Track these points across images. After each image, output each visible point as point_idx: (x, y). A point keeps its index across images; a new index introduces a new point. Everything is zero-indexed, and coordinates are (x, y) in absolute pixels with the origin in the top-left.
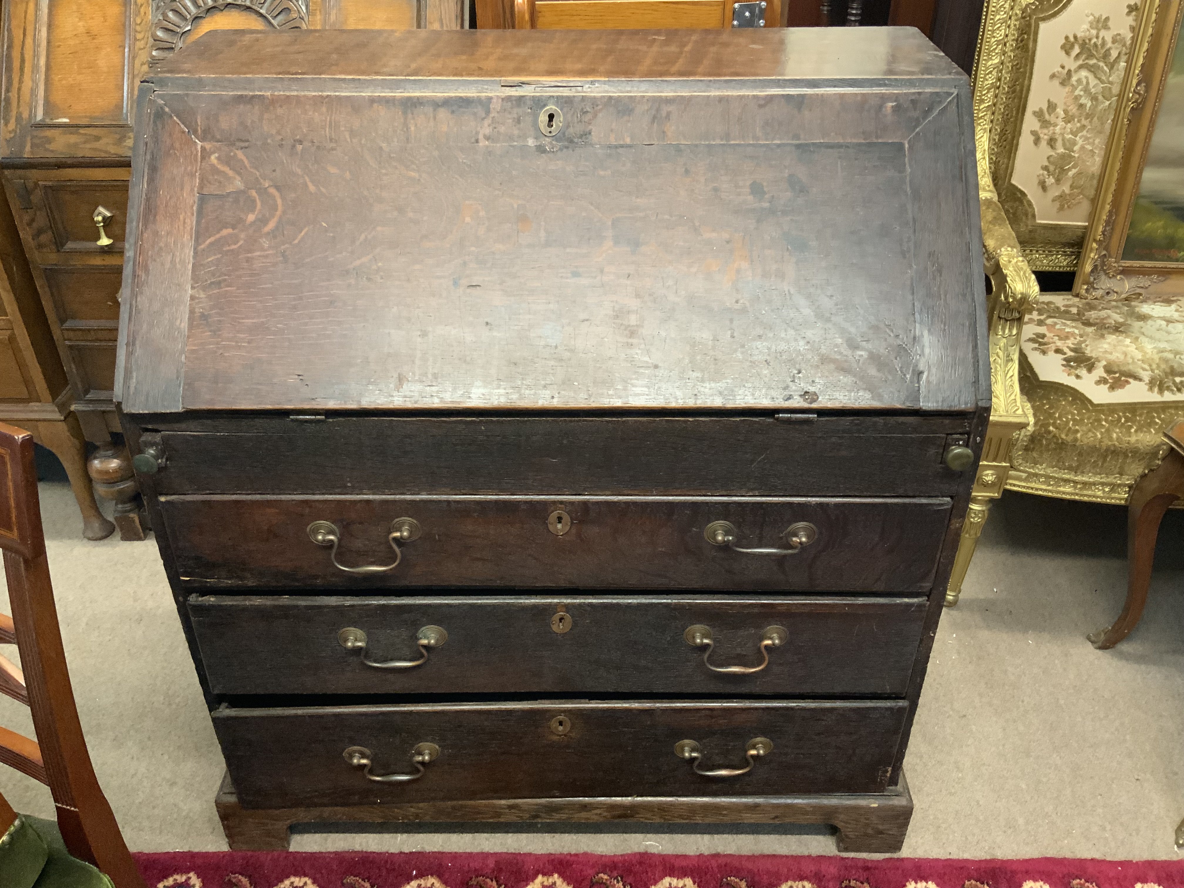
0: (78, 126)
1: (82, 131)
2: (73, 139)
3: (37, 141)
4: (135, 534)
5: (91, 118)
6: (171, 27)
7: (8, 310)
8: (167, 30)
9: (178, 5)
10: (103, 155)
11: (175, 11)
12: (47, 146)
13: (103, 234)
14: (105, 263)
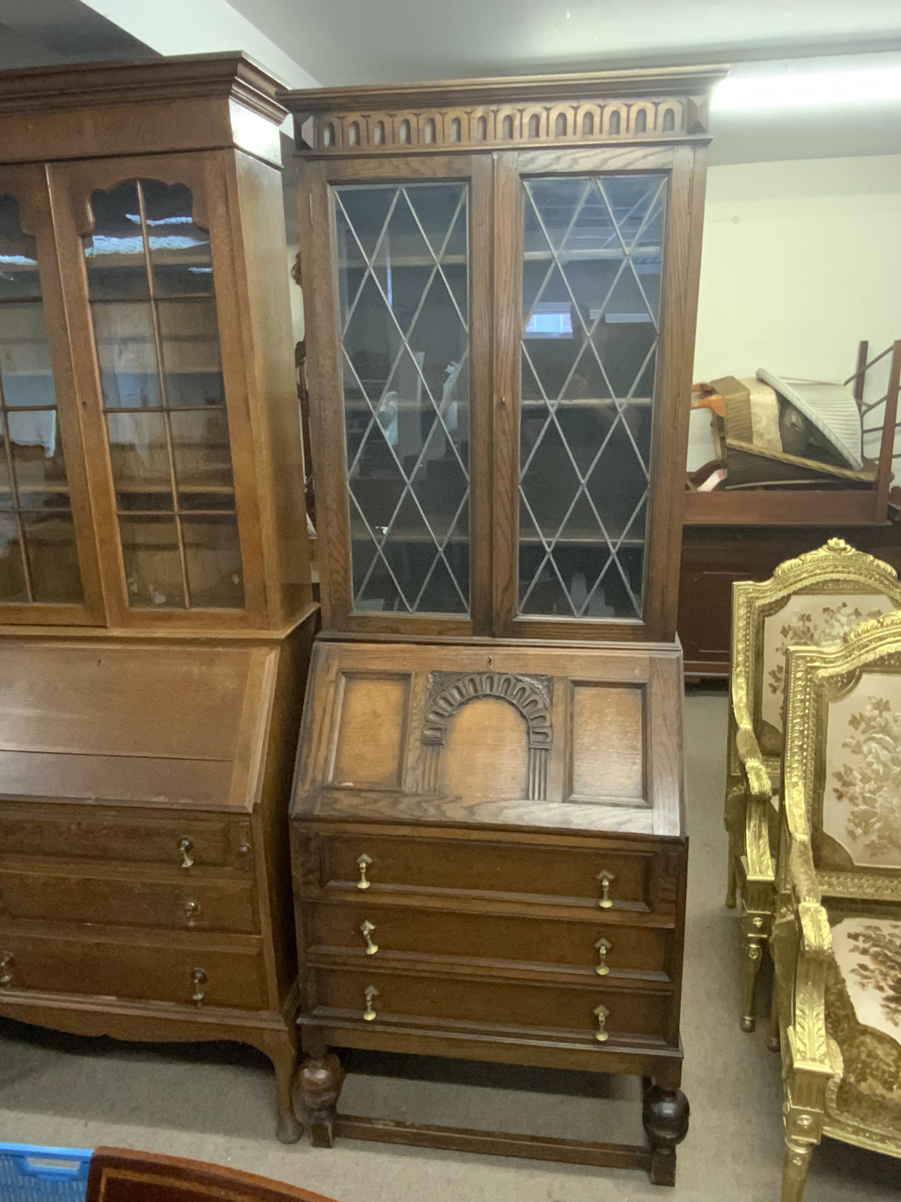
0: (361, 790)
1: (364, 794)
2: (355, 801)
3: (326, 801)
4: (325, 1141)
5: (370, 783)
6: (440, 711)
7: (263, 931)
8: (437, 713)
9: (446, 694)
10: (378, 815)
11: (445, 699)
12: (334, 806)
13: (363, 878)
14: (357, 900)
